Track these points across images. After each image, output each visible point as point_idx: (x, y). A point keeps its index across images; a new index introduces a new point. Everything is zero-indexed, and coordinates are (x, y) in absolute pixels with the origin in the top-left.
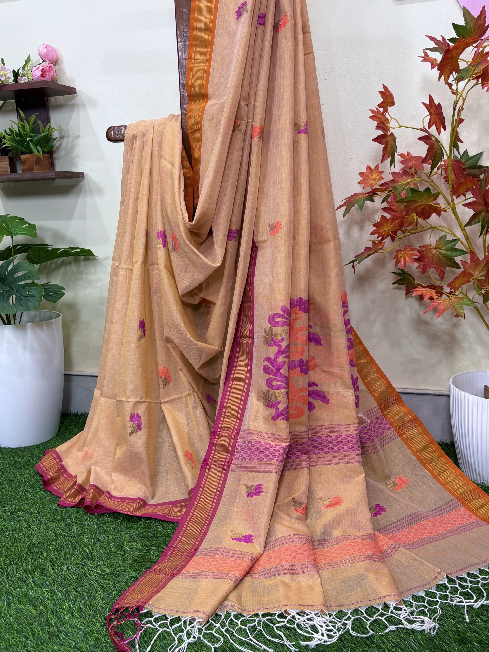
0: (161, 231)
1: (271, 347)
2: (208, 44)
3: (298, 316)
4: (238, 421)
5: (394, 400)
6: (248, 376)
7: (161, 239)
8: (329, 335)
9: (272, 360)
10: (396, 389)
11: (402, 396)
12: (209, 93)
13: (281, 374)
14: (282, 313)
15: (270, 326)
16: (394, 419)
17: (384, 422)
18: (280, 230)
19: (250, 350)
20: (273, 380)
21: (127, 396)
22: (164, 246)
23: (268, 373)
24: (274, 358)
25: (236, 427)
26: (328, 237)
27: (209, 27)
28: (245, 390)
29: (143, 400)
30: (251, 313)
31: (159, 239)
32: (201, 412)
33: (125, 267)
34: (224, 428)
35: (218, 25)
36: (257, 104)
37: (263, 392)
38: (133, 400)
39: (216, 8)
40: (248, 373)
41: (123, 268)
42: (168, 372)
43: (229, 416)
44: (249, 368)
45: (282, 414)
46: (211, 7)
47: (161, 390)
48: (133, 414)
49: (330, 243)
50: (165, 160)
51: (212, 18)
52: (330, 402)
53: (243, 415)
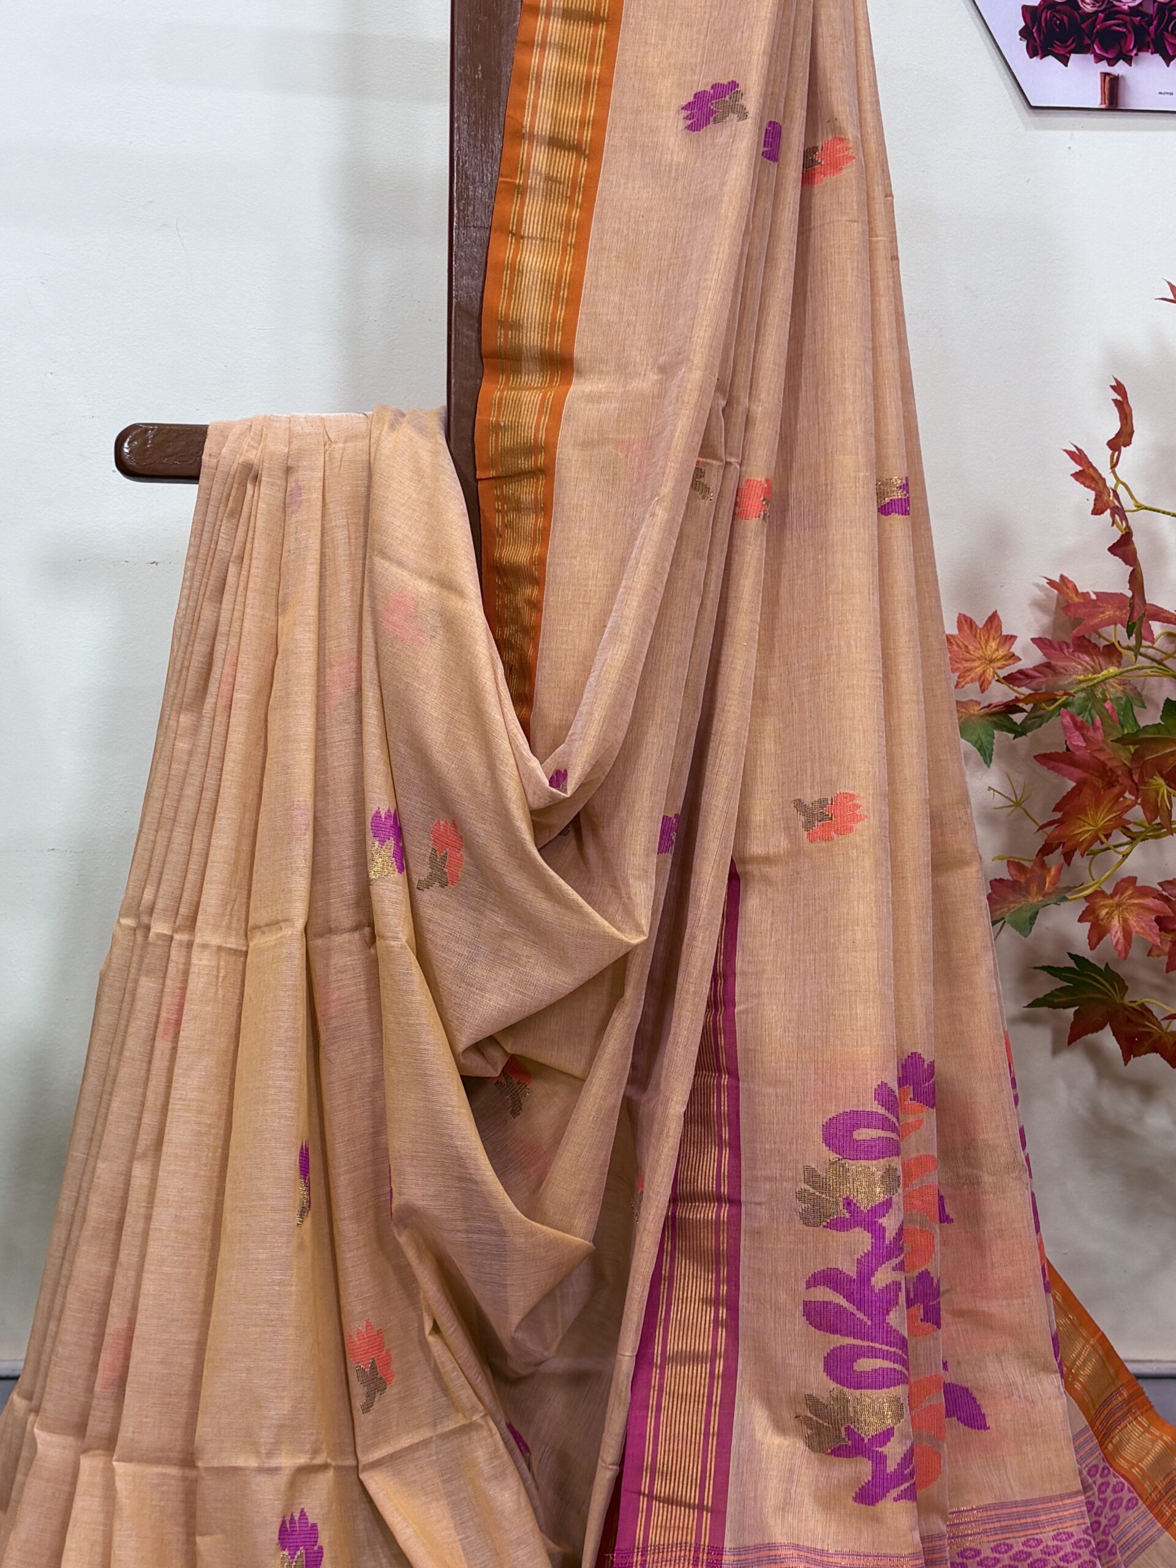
0: (388, 816)
1: (842, 1234)
2: (573, 192)
3: (911, 1119)
4: (707, 1517)
5: (1126, 1402)
6: (721, 1346)
7: (391, 843)
8: (974, 1182)
9: (851, 1281)
10: (1127, 1365)
11: (1147, 1387)
12: (577, 353)
13: (890, 1330)
14: (881, 1110)
15: (834, 1156)
16: (1141, 1469)
17: (1113, 1481)
18: (858, 826)
19: (724, 1247)
20: (858, 1353)
21: (263, 1450)
22: (401, 869)
23: (834, 1330)
24: (859, 1273)
25: (705, 1540)
26: (962, 851)
27: (580, 141)
28: (717, 1398)
29: (319, 1460)
30: (725, 1108)
31: (382, 842)
32: (519, 1494)
33: (216, 940)
34: (658, 1548)
35: (614, 139)
36: (759, 410)
37: (813, 1402)
38: (288, 1461)
39: (605, 83)
40: (722, 1333)
41: (205, 946)
42: (381, 1347)
43: (669, 1501)
44: (723, 1313)
45: (899, 1477)
46: (589, 76)
47: (358, 1415)
48: (288, 1519)
49: (967, 869)
50: (400, 564)
51: (591, 112)
52: (989, 1422)
53: (721, 1490)
